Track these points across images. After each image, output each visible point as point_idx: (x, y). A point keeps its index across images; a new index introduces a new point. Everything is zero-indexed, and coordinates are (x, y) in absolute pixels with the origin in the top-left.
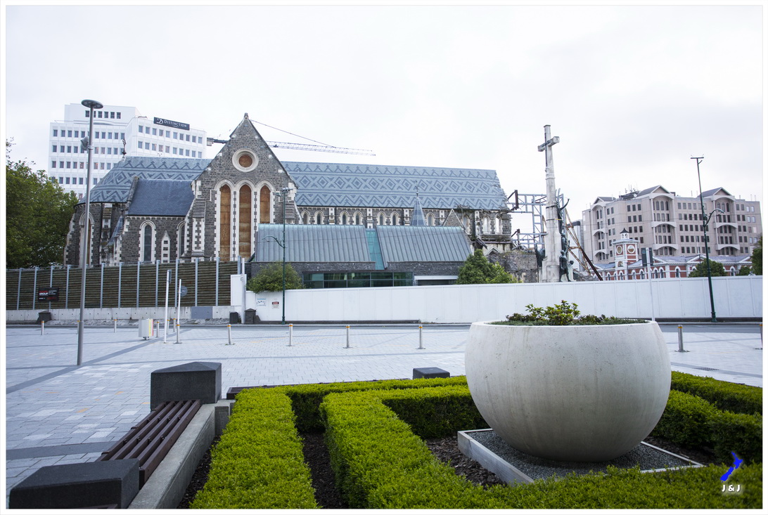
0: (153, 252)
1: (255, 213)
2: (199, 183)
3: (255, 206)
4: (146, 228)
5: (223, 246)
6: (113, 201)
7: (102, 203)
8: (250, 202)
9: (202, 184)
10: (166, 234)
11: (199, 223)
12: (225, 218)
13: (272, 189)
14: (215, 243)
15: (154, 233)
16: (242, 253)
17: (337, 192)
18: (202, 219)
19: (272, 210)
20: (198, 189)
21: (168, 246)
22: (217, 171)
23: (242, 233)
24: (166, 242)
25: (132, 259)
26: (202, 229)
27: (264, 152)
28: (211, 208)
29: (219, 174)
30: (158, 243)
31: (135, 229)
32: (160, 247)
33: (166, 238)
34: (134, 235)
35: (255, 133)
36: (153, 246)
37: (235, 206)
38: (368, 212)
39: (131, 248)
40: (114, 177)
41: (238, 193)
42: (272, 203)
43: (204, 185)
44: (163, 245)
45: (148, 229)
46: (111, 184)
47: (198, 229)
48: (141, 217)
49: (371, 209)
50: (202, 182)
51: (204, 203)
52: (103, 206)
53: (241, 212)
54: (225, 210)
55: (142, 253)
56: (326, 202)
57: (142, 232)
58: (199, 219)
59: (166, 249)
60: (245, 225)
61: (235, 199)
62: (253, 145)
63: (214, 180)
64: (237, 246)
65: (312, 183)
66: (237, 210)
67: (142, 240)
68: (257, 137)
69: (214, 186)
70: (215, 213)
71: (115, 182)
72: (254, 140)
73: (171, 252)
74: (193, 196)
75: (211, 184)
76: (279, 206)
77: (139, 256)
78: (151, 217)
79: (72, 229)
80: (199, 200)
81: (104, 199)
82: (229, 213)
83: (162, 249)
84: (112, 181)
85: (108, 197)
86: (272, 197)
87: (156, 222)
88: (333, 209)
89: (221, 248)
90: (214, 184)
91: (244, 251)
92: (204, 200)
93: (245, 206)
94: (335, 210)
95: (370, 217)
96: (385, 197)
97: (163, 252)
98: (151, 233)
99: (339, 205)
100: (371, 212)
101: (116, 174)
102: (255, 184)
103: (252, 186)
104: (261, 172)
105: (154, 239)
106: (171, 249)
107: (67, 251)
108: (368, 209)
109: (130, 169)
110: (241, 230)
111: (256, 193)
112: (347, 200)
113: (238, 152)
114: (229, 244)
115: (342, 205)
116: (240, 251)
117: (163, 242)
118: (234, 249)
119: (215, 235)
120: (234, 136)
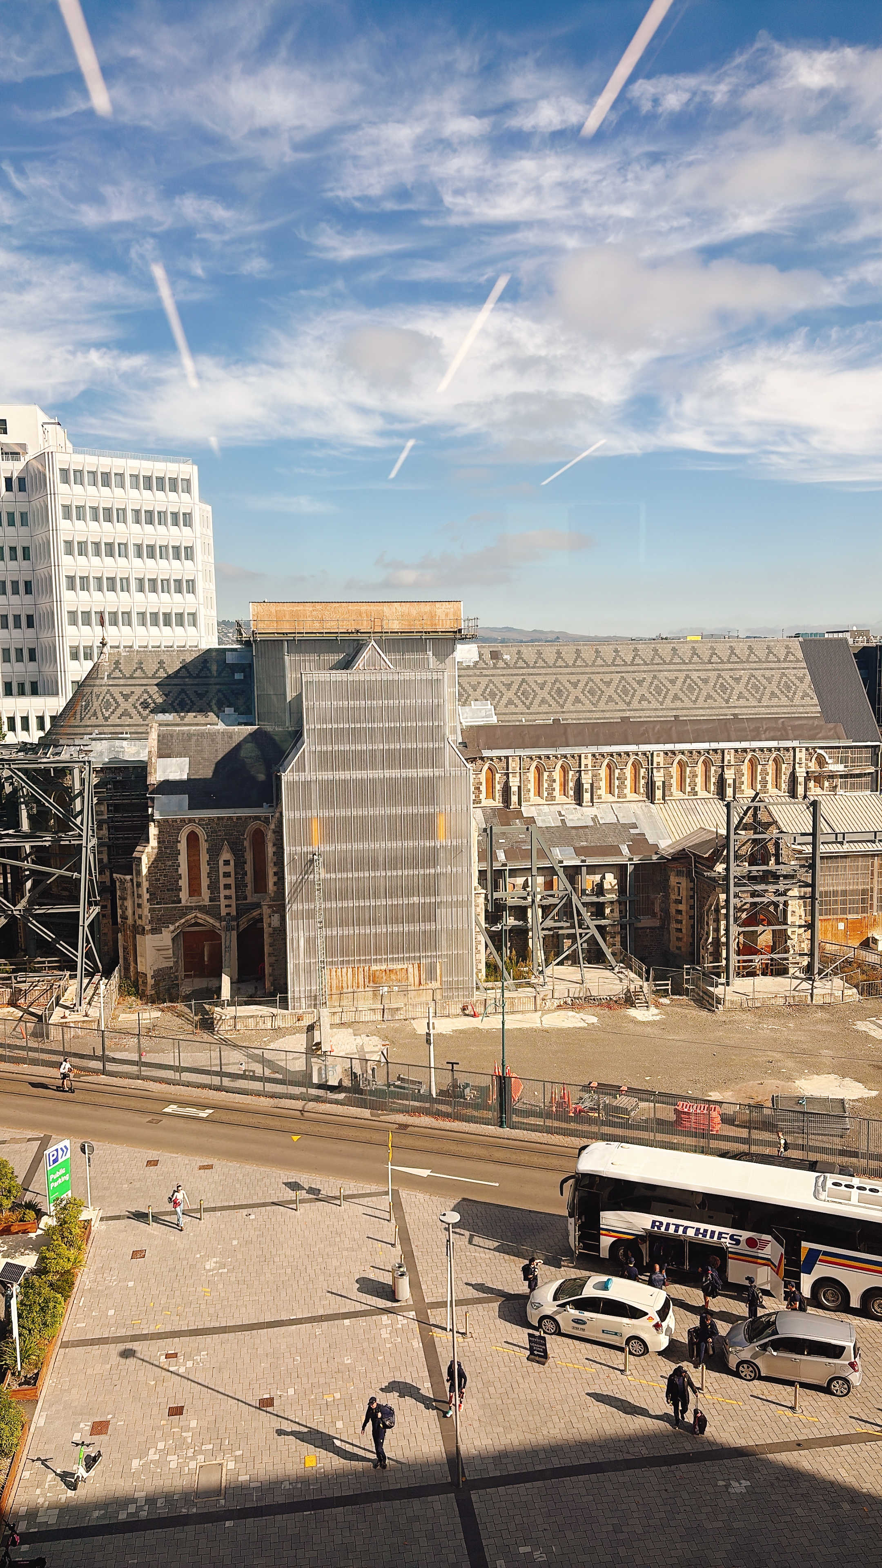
4: (189, 838)
10: (225, 848)
15: (204, 846)
21: (231, 868)
24: (226, 863)
25: (168, 896)
30: (213, 864)
31: (169, 842)
32: (217, 872)
33: (226, 855)
34: (169, 851)
36: (205, 869)
39: (166, 876)
40: (96, 703)
44: (222, 869)
45: (193, 839)
55: (184, 883)
57: (183, 846)
59: (227, 875)
67: (183, 860)
71: (100, 715)
73: (236, 881)
77: (180, 889)
83: (221, 875)
84: (95, 714)
87: (207, 826)
97: (223, 881)
98: (199, 846)
101: (98, 696)
105: (204, 858)
106: (236, 874)
109: (122, 681)
117: (221, 863)
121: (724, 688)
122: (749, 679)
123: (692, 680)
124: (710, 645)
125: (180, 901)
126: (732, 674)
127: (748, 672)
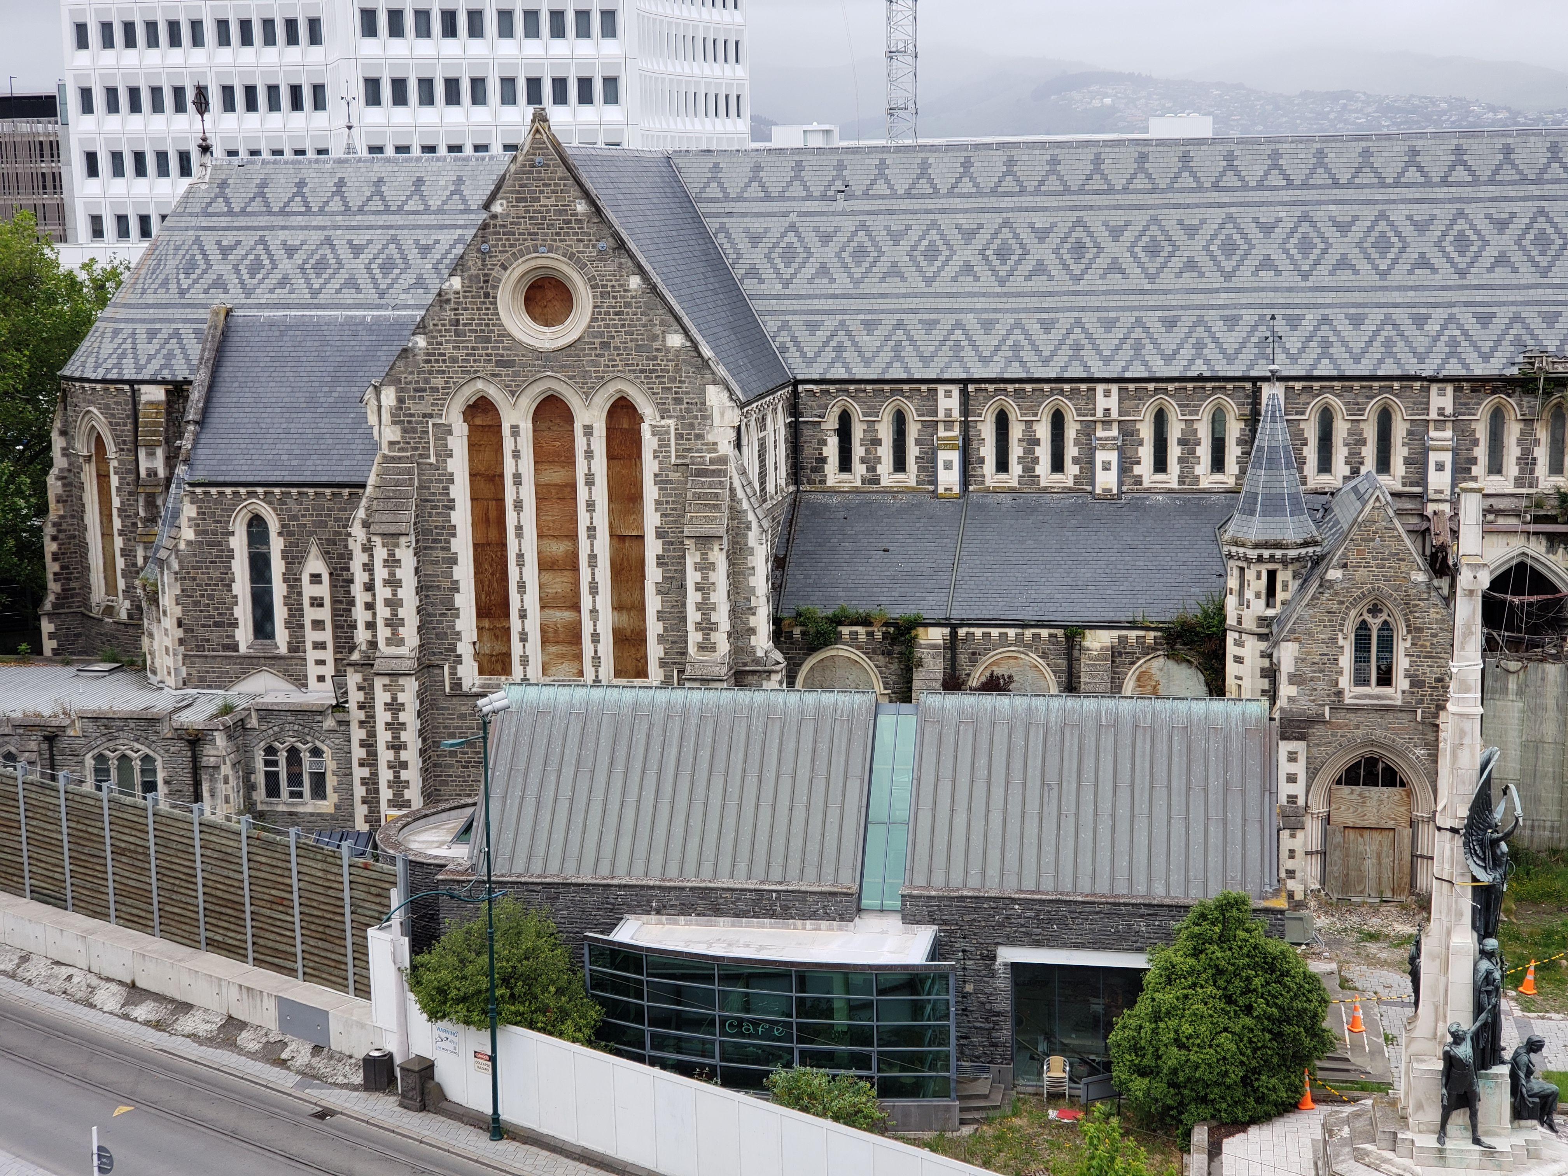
0: (280, 613)
1: (591, 506)
2: (389, 397)
3: (590, 481)
4: (250, 524)
5: (486, 623)
6: (166, 374)
7: (131, 383)
8: (570, 462)
9: (401, 400)
10: (314, 550)
11: (392, 554)
12: (487, 520)
13: (646, 409)
14: (455, 613)
15: (276, 545)
16: (553, 649)
17: (980, 303)
18: (403, 540)
19: (651, 492)
20: (386, 417)
21: (323, 590)
22: (449, 349)
23: (548, 576)
24: (316, 578)
25: (215, 635)
26: (407, 573)
27: (612, 267)
28: (436, 488)
29: (454, 360)
30: (292, 580)
31: (215, 532)
32: (300, 594)
33: (315, 564)
34: (215, 551)
35: (575, 191)
36: (279, 589)
37: (517, 479)
38: (1102, 403)
39: (211, 597)
40: (172, 263)
41: (526, 427)
42: (650, 466)
43: (409, 403)
44: (309, 590)
45: (257, 526)
46: (162, 297)
47: (392, 574)
48: (228, 490)
49: (1114, 388)
50: (400, 390)
51: (409, 472)
52: (135, 393)
53: (541, 498)
54: (487, 490)
55: (243, 612)
56: (926, 361)
57: (239, 543)
58: (392, 538)
59: (317, 602)
60: (558, 548)
61: (516, 454)
62: (571, 240)
63: (438, 381)
64: (533, 626)
65: (884, 263)
66: (528, 493)
67: (240, 568)
68: (581, 207)
69: (439, 403)
70: (451, 506)
71: (173, 286)
72: (570, 219)
73: (335, 613)
74: (375, 447)
75: (429, 398)
76: (674, 476)
77: (235, 625)
78: (260, 490)
79: (60, 462)
80: (393, 459)
81: (139, 368)
82: (500, 501)
83: (306, 602)
84: (165, 284)
85: (150, 358)
86: (649, 442)
87: (279, 505)
88: (955, 390)
89: (480, 629)
90: (443, 395)
91: (557, 643)
92: (410, 460)
93: (556, 475)
94: (964, 393)
95: (1107, 423)
96: (1188, 318)
97: (310, 614)
98: (268, 544)
99: (978, 372)
100: (1113, 403)
101: (177, 248)
102: (588, 396)
103: (575, 402)
104: (605, 345)
105: (277, 567)
106: (335, 601)
107: (54, 538)
108: (1100, 388)
109: (224, 221)
110: (546, 565)
111: (588, 431)
112: (1016, 347)
113: (518, 269)
114: (507, 615)
115: (991, 372)
116: (544, 641)
117: (305, 579)
118: (524, 638)
119: (455, 588)
120: (497, 208)
121: (1462, 244)
122: (1534, 220)
123: (1391, 224)
124: (1456, 142)
125: (235, 648)
126: (1492, 211)
127: (1532, 206)
